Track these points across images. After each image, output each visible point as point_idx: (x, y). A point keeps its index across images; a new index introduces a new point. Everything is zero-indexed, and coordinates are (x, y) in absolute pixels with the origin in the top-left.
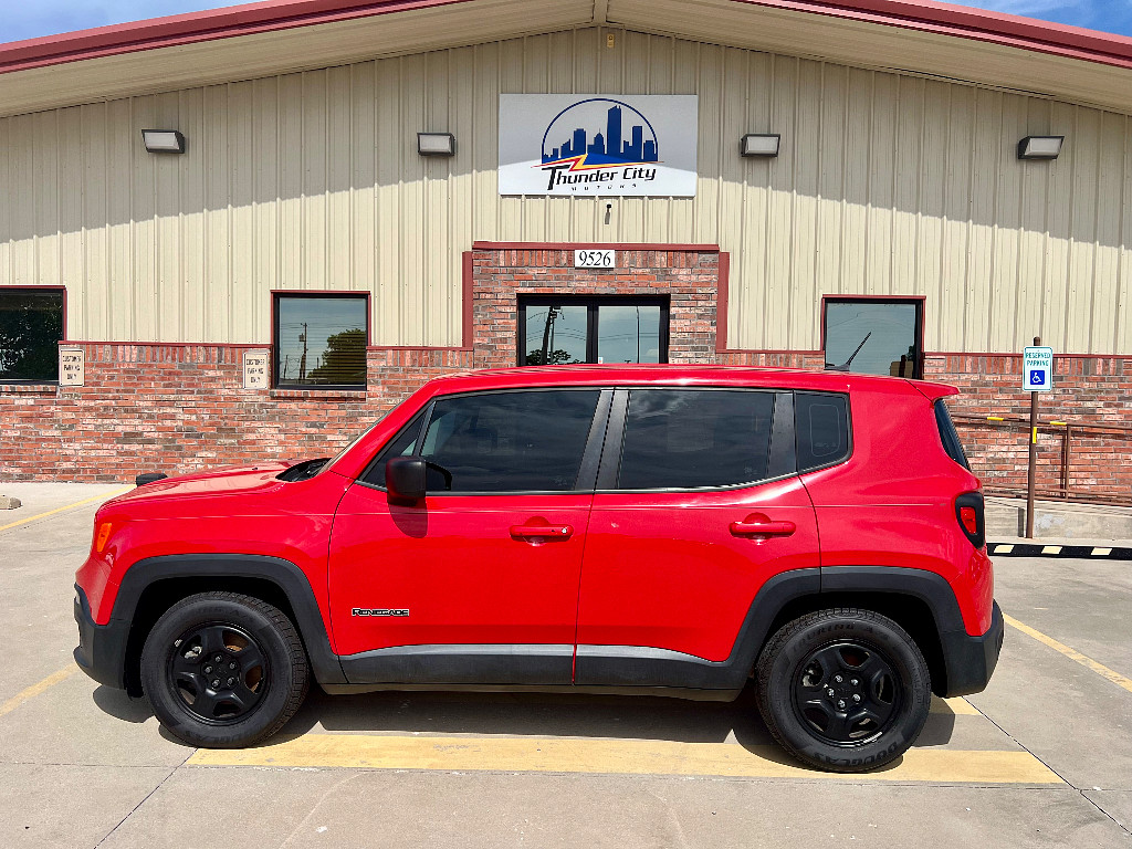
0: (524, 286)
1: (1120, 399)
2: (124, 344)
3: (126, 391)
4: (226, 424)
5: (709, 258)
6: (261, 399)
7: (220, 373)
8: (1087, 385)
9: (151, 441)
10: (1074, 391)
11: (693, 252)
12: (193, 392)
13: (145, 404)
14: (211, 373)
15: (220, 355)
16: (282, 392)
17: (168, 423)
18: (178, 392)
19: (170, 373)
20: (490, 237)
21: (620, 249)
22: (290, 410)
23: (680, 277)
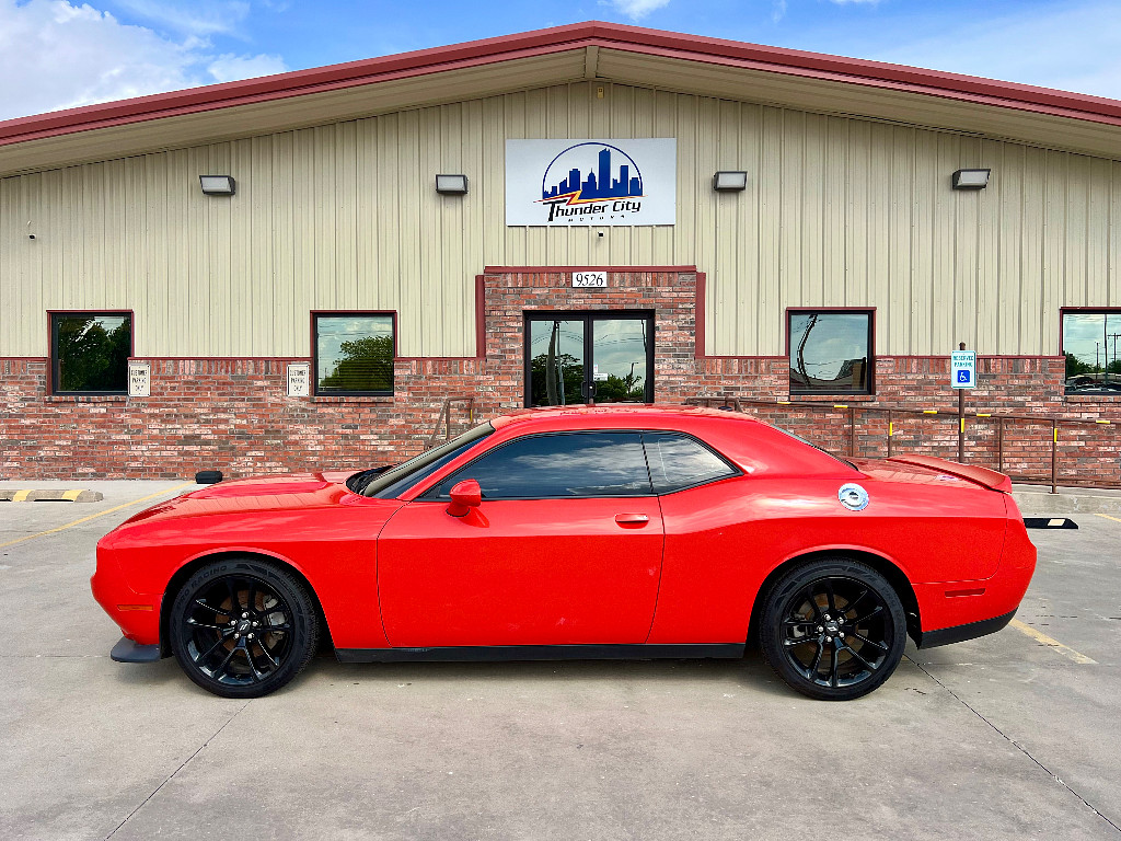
0: (529, 304)
1: (1047, 393)
2: (184, 359)
3: (185, 399)
4: (272, 427)
5: (688, 278)
6: (303, 405)
7: (266, 383)
8: (1016, 382)
9: (207, 443)
10: (1006, 388)
11: (673, 272)
12: (243, 400)
13: (201, 411)
14: (259, 383)
15: (267, 368)
16: (322, 399)
17: (222, 427)
18: (231, 400)
19: (224, 384)
21: (611, 271)
22: (328, 414)
23: (664, 295)
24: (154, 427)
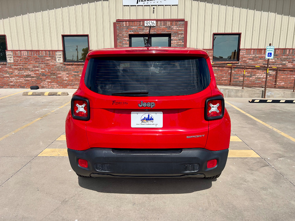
0: (131, 32)
1: (293, 61)
2: (23, 51)
3: (25, 64)
4: (52, 72)
5: (182, 23)
6: (61, 65)
7: (49, 58)
8: (284, 57)
9: (33, 77)
10: (280, 59)
11: (177, 21)
12: (43, 64)
13: (30, 67)
14: (47, 58)
15: (49, 53)
16: (67, 63)
17: (37, 72)
18: (39, 64)
19: (36, 58)
20: (121, 18)
21: (157, 21)
22: (69, 68)
23: (174, 29)
24: (16, 72)
